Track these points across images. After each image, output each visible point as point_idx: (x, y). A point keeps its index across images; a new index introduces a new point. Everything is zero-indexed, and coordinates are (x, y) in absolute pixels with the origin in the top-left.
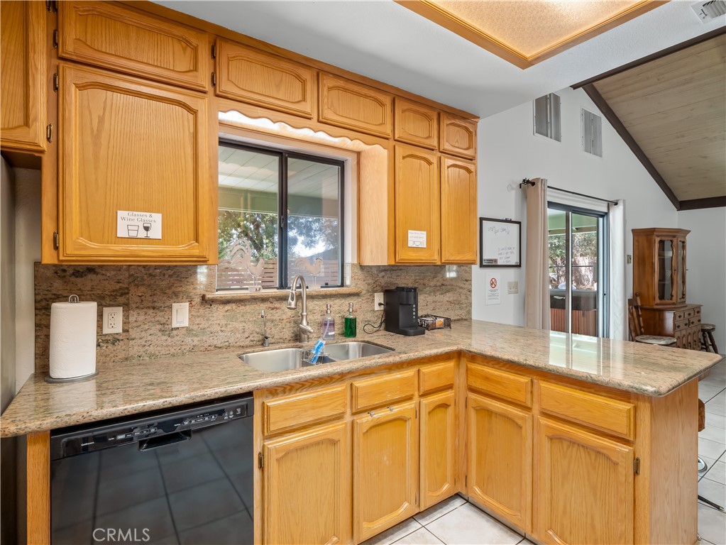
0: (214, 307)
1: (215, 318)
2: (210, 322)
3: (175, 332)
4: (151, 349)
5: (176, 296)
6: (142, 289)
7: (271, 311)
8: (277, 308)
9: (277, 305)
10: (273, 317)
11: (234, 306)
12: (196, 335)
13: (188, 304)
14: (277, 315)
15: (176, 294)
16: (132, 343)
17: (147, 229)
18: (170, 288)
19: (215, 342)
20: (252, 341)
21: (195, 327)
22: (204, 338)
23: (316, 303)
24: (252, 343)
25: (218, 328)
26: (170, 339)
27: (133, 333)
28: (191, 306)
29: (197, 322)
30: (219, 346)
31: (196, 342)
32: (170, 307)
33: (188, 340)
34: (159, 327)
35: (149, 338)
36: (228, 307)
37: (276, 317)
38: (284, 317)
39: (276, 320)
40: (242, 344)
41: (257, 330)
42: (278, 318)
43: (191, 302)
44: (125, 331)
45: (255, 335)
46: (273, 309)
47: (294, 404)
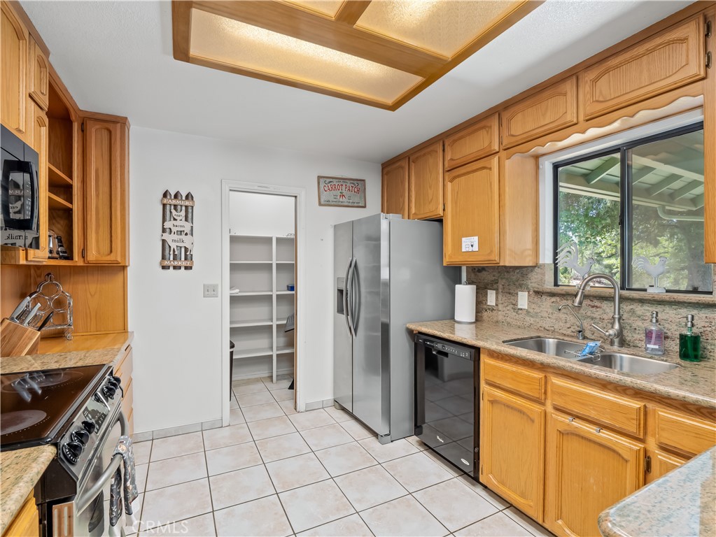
0: (544, 297)
1: (544, 307)
2: (541, 309)
3: (520, 311)
4: (508, 319)
5: (521, 287)
6: (504, 281)
7: (591, 309)
8: (597, 307)
9: (597, 303)
10: (593, 315)
11: (558, 299)
12: (532, 317)
13: (527, 293)
14: (597, 313)
15: (521, 286)
16: (500, 312)
17: (472, 246)
18: (517, 281)
19: (544, 325)
20: (573, 332)
21: (531, 311)
22: (537, 320)
23: (648, 308)
24: (572, 334)
25: (545, 315)
26: (517, 316)
27: (500, 307)
28: (529, 295)
29: (533, 307)
30: (548, 328)
31: (532, 322)
32: (517, 294)
33: (528, 318)
34: (512, 306)
35: (507, 312)
36: (554, 299)
37: (597, 315)
38: (605, 316)
39: (595, 318)
40: (564, 332)
41: (578, 323)
42: (599, 317)
43: (529, 292)
44: (497, 305)
45: (576, 327)
46: (593, 307)
47: (500, 369)
